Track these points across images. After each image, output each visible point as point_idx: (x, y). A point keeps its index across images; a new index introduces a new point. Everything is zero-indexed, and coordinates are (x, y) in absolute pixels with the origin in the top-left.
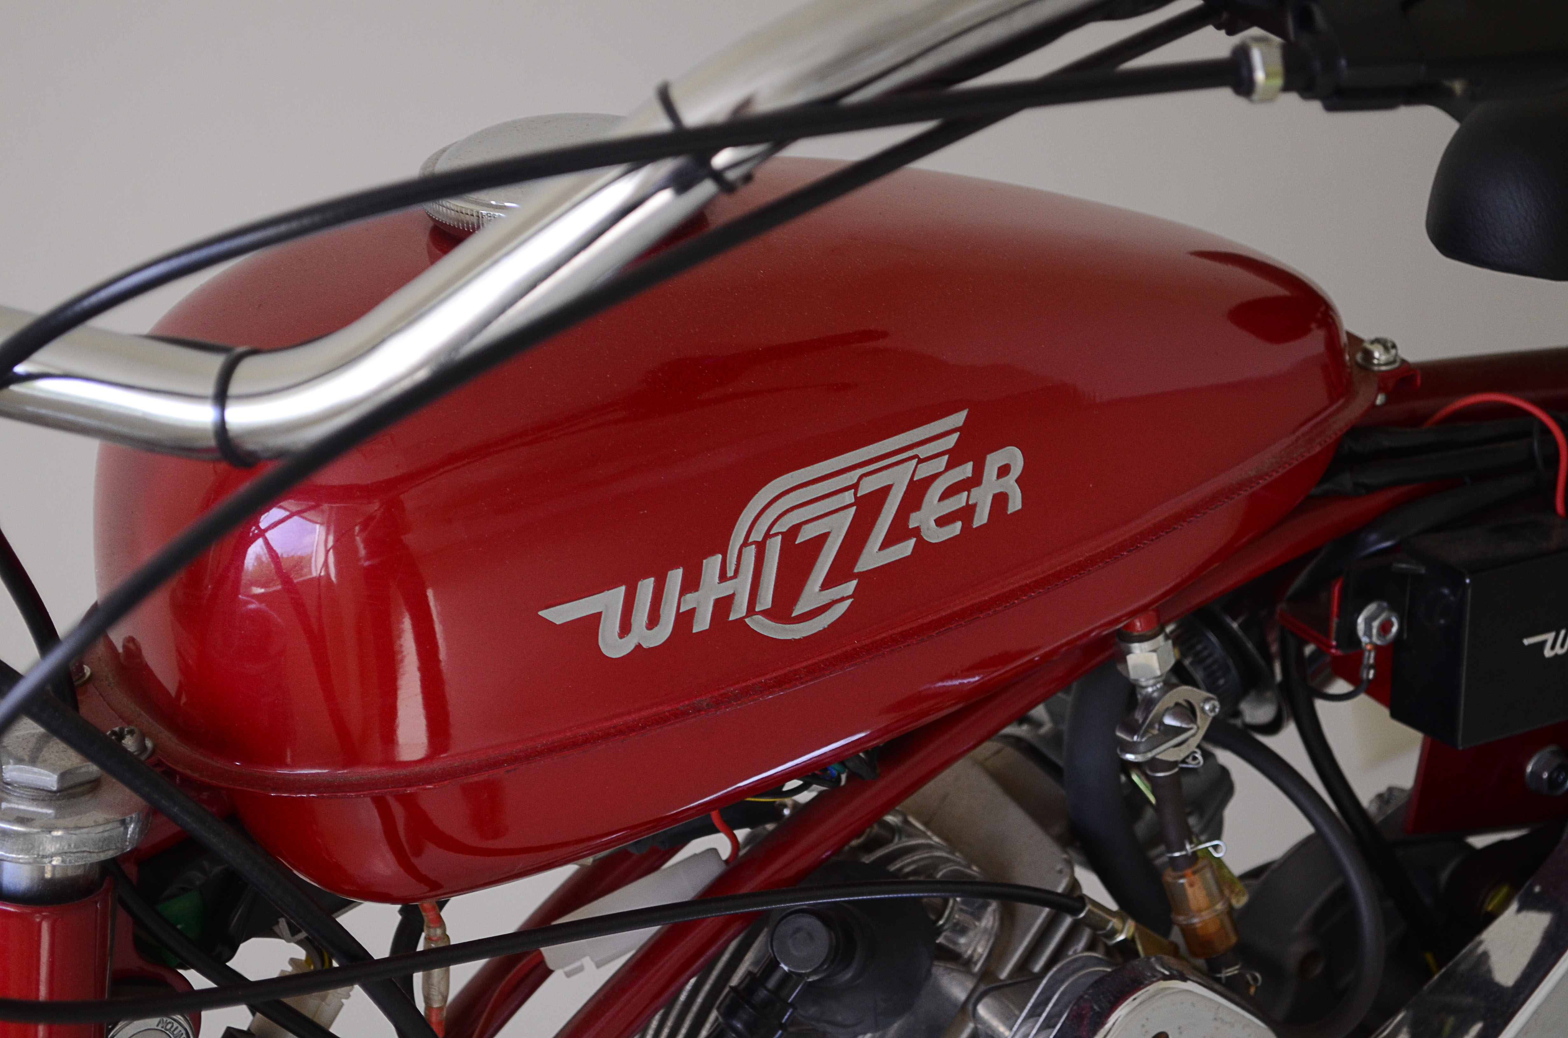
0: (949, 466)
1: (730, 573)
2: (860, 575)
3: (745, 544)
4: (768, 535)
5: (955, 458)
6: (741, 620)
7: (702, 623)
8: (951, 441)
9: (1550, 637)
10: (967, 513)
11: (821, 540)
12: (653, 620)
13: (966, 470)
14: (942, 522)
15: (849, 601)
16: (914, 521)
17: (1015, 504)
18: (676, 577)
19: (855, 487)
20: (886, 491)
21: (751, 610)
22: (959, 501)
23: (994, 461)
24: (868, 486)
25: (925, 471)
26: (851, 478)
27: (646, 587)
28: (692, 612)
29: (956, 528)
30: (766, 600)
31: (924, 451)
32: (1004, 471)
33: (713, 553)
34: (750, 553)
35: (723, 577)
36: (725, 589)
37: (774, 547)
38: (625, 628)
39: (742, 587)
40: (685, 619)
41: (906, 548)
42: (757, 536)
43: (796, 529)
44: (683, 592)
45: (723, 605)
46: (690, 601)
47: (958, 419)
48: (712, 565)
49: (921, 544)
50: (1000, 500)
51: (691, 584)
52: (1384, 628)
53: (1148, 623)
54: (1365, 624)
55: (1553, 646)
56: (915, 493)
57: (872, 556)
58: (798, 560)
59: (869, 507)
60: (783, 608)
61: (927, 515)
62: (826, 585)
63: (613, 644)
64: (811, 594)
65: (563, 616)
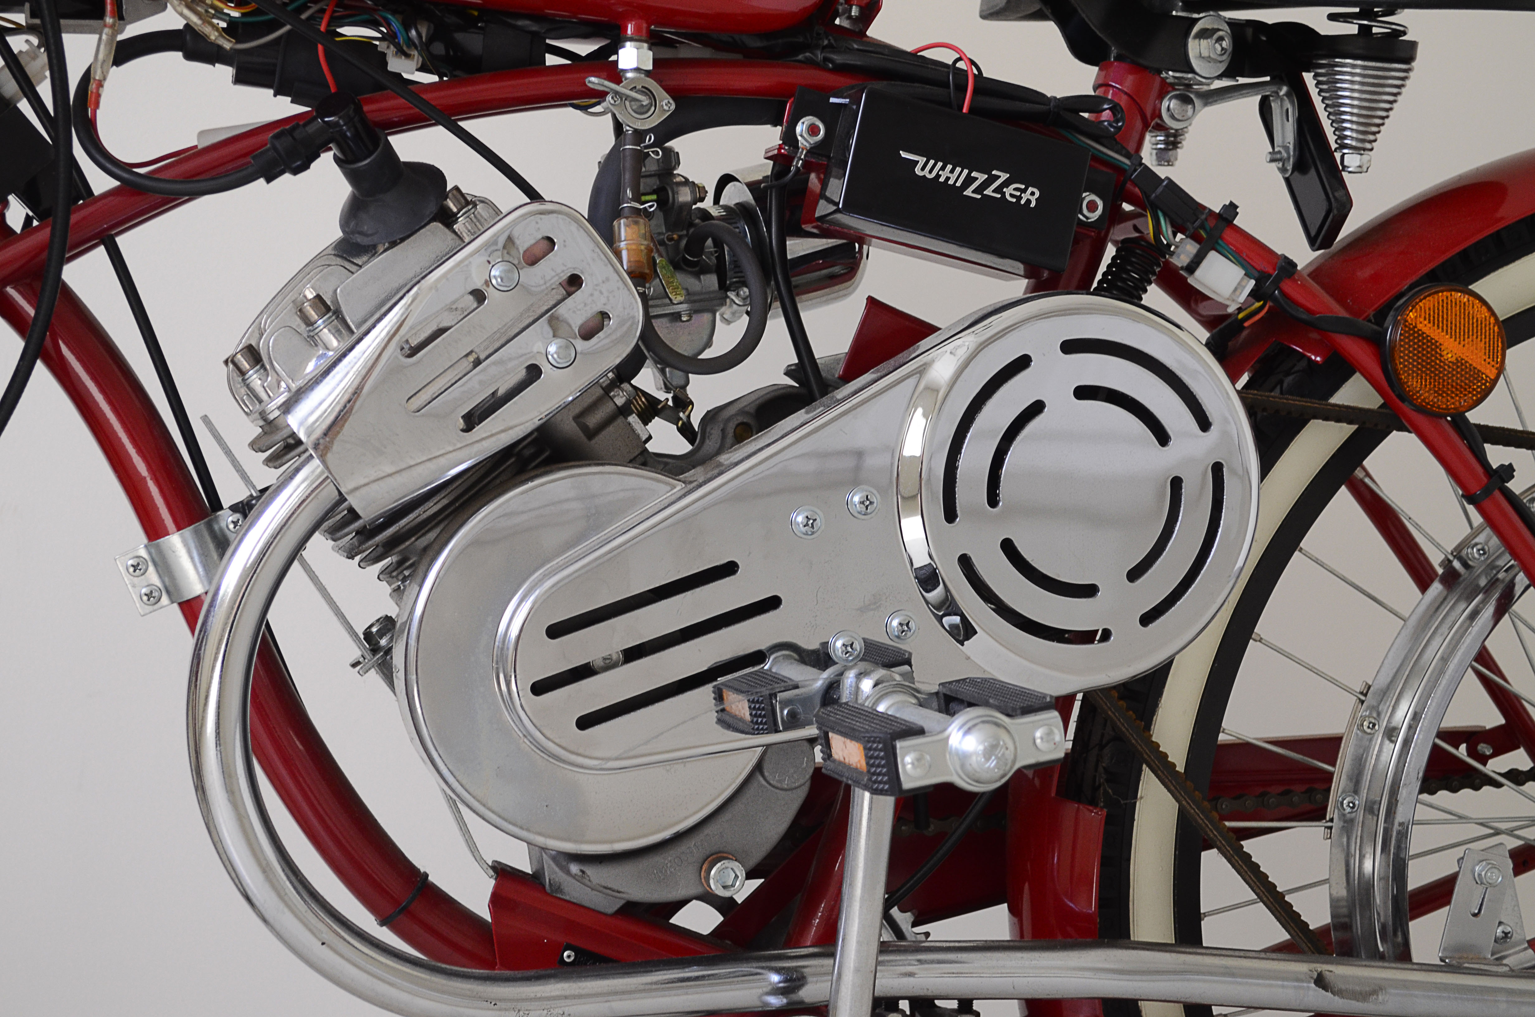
9: (922, 160)
52: (813, 130)
53: (638, 29)
54: (801, 128)
55: (923, 169)
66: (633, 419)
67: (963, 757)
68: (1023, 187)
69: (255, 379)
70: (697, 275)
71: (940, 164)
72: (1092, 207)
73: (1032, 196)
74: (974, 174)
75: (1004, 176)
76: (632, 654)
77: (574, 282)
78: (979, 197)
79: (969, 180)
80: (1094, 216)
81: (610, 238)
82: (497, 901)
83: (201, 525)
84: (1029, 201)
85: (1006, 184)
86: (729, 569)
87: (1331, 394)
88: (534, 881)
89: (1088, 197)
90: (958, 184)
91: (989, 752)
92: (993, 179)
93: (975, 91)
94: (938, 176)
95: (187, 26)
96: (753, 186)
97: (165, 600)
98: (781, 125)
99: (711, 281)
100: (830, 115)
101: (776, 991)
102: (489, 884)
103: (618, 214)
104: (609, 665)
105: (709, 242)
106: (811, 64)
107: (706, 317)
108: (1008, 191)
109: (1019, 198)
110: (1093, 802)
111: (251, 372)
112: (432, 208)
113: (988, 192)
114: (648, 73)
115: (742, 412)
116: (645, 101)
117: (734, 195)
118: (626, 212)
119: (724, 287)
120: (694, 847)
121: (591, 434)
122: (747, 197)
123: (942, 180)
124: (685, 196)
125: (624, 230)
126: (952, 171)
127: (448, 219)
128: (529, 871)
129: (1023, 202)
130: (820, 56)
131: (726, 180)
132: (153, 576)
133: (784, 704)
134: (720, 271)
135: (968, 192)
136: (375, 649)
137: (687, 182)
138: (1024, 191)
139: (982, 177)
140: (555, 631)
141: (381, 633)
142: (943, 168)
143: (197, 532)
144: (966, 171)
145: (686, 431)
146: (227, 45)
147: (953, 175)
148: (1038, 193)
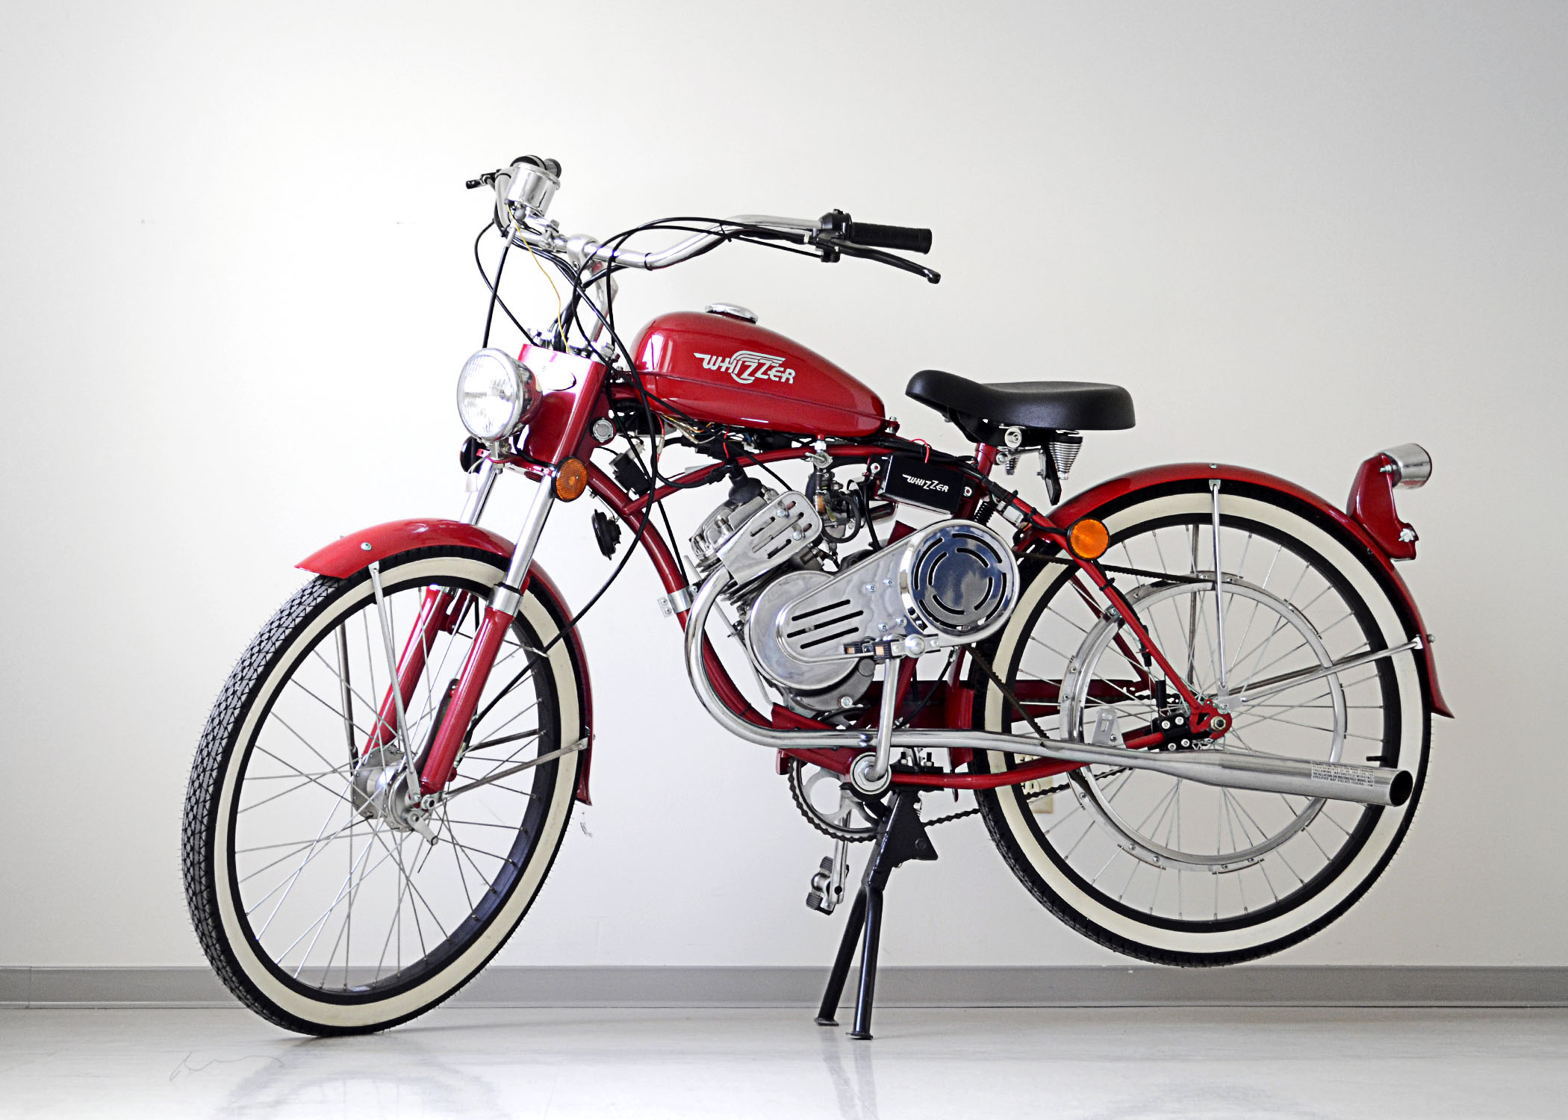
1: (731, 363)
2: (756, 377)
3: (735, 359)
4: (740, 360)
5: (780, 366)
6: (730, 373)
7: (723, 370)
8: (781, 362)
9: (910, 477)
10: (780, 377)
11: (750, 366)
12: (714, 364)
13: (782, 369)
14: (775, 376)
15: (752, 381)
16: (769, 372)
17: (791, 382)
18: (720, 359)
19: (759, 360)
21: (733, 372)
22: (779, 374)
23: (788, 371)
24: (761, 361)
25: (774, 365)
26: (758, 358)
27: (714, 358)
28: (722, 367)
29: (777, 379)
30: (736, 371)
31: (774, 361)
34: (735, 361)
35: (729, 363)
36: (729, 366)
37: (740, 363)
38: (709, 363)
39: (732, 367)
40: (720, 367)
41: (766, 377)
42: (738, 359)
43: (745, 362)
44: (721, 362)
45: (728, 369)
46: (721, 364)
47: (784, 359)
48: (727, 360)
49: (769, 378)
50: (788, 379)
51: (723, 361)
52: (876, 468)
53: (821, 437)
54: (873, 467)
56: (770, 368)
57: (759, 375)
58: (744, 368)
59: (760, 365)
60: (739, 375)
61: (772, 373)
62: (748, 375)
63: (705, 365)
64: (745, 375)
65: (698, 355)
66: (819, 559)
67: (910, 648)
68: (943, 485)
69: (702, 544)
70: (840, 513)
71: (916, 478)
72: (968, 491)
73: (946, 488)
74: (927, 481)
75: (936, 482)
76: (817, 627)
77: (801, 515)
78: (928, 488)
79: (925, 484)
80: (969, 495)
81: (812, 501)
82: (774, 713)
83: (685, 589)
84: (945, 490)
85: (937, 485)
86: (848, 602)
87: (1056, 554)
88: (786, 708)
89: (967, 488)
90: (922, 485)
91: (918, 644)
92: (933, 483)
93: (930, 455)
94: (915, 482)
95: (683, 436)
96: (858, 484)
97: (673, 612)
98: (866, 463)
99: (845, 515)
100: (883, 464)
101: (864, 741)
102: (771, 708)
103: (815, 494)
104: (810, 630)
105: (844, 502)
106: (877, 446)
107: (843, 526)
108: (938, 487)
109: (941, 489)
110: (973, 689)
111: (701, 542)
112: (757, 492)
113: (931, 487)
114: (825, 451)
115: (854, 557)
116: (823, 459)
117: (854, 487)
118: (817, 493)
119: (849, 517)
120: (836, 693)
121: (805, 563)
122: (857, 487)
123: (917, 483)
124: (836, 487)
125: (816, 498)
126: (920, 480)
127: (762, 495)
128: (782, 704)
129: (943, 490)
130: (879, 443)
131: (850, 482)
132: (670, 606)
133: (865, 647)
134: (848, 511)
135: (925, 487)
136: (736, 629)
137: (837, 483)
138: (943, 487)
139: (929, 483)
140: (795, 619)
141: (738, 625)
142: (917, 480)
143: (683, 592)
144: (924, 481)
145: (836, 562)
146: (696, 442)
147: (920, 482)
148: (947, 487)
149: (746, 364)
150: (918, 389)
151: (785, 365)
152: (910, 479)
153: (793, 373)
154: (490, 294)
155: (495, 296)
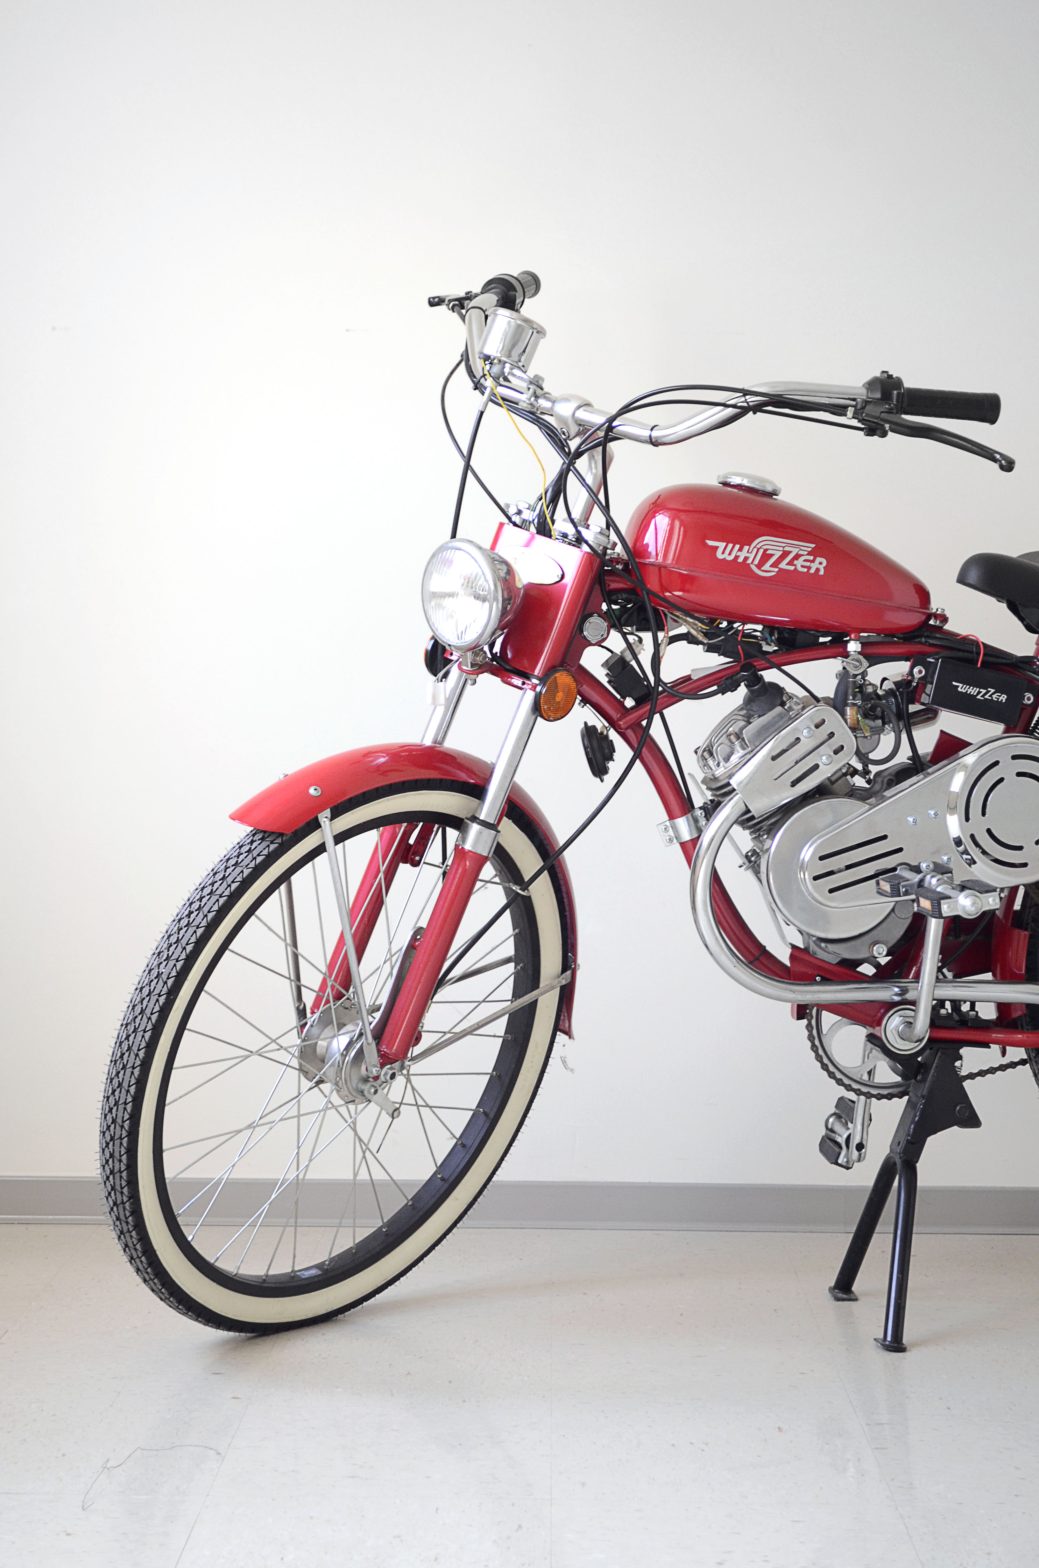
0: (807, 555)
1: (750, 552)
2: (779, 568)
3: (755, 547)
4: (760, 548)
5: (809, 554)
6: (749, 564)
7: (740, 560)
8: (810, 549)
9: (961, 685)
10: (809, 568)
11: (772, 555)
12: (730, 554)
13: (811, 558)
14: (802, 566)
15: (775, 573)
16: (795, 562)
17: (822, 573)
18: (738, 546)
19: (784, 547)
20: (790, 552)
21: (752, 563)
22: (808, 564)
23: (818, 560)
24: (787, 549)
25: (801, 552)
26: (784, 545)
27: (731, 545)
28: (739, 556)
29: (805, 570)
30: (756, 562)
31: (802, 548)
32: (820, 563)
33: (747, 545)
34: (755, 550)
35: (748, 552)
36: (748, 555)
37: (761, 551)
38: (723, 553)
39: (752, 556)
40: (737, 557)
41: (792, 568)
42: (758, 546)
43: (767, 550)
44: (738, 551)
45: (746, 558)
46: (739, 553)
47: (813, 546)
48: (746, 548)
49: (796, 569)
50: (818, 570)
51: (740, 550)
52: (920, 672)
53: (855, 636)
54: (916, 670)
55: (961, 688)
56: (797, 557)
57: (783, 565)
58: (766, 557)
59: (785, 554)
60: (759, 567)
61: (799, 563)
62: (771, 566)
63: (719, 555)
64: (767, 566)
65: (710, 543)
66: (849, 777)
67: (964, 907)
68: (1000, 694)
69: (711, 762)
70: (874, 720)
71: (968, 687)
72: (1029, 699)
73: (1003, 698)
74: (981, 690)
75: (993, 691)
76: (848, 867)
77: (831, 735)
78: (983, 698)
79: (979, 693)
80: (1030, 702)
81: (843, 714)
82: (792, 957)
83: (689, 815)
84: (1002, 700)
85: (993, 693)
86: (885, 837)
88: (806, 951)
89: (1028, 695)
90: (975, 694)
91: (974, 904)
92: (988, 692)
93: (984, 655)
94: (967, 691)
95: (688, 632)
96: (895, 683)
97: (675, 841)
98: (909, 662)
99: (879, 722)
100: (927, 665)
101: (896, 995)
102: (789, 951)
103: (846, 705)
104: (840, 871)
105: (879, 709)
106: (920, 643)
107: (877, 736)
108: (994, 696)
109: (998, 699)
110: (1026, 930)
111: (709, 759)
112: (779, 702)
113: (986, 697)
114: (859, 653)
115: (890, 774)
116: (858, 664)
117: (887, 685)
118: (850, 705)
119: (884, 724)
120: (867, 939)
121: (833, 783)
122: (893, 686)
123: (968, 692)
124: (870, 689)
125: (848, 710)
126: (973, 689)
127: (783, 704)
128: (802, 946)
129: (1000, 700)
130: (923, 640)
131: (884, 679)
132: (671, 832)
133: (903, 887)
134: (883, 718)
135: (979, 697)
136: (750, 862)
137: (870, 684)
138: (1000, 696)
139: (984, 691)
140: (822, 858)
141: (752, 856)
142: (969, 688)
143: (687, 818)
144: (978, 689)
145: (868, 782)
146: (706, 642)
147: (973, 691)
148: (1006, 697)
149: (769, 552)
150: (973, 576)
151: (814, 553)
152: (962, 688)
153: (825, 563)
154: (461, 464)
155: (467, 467)
